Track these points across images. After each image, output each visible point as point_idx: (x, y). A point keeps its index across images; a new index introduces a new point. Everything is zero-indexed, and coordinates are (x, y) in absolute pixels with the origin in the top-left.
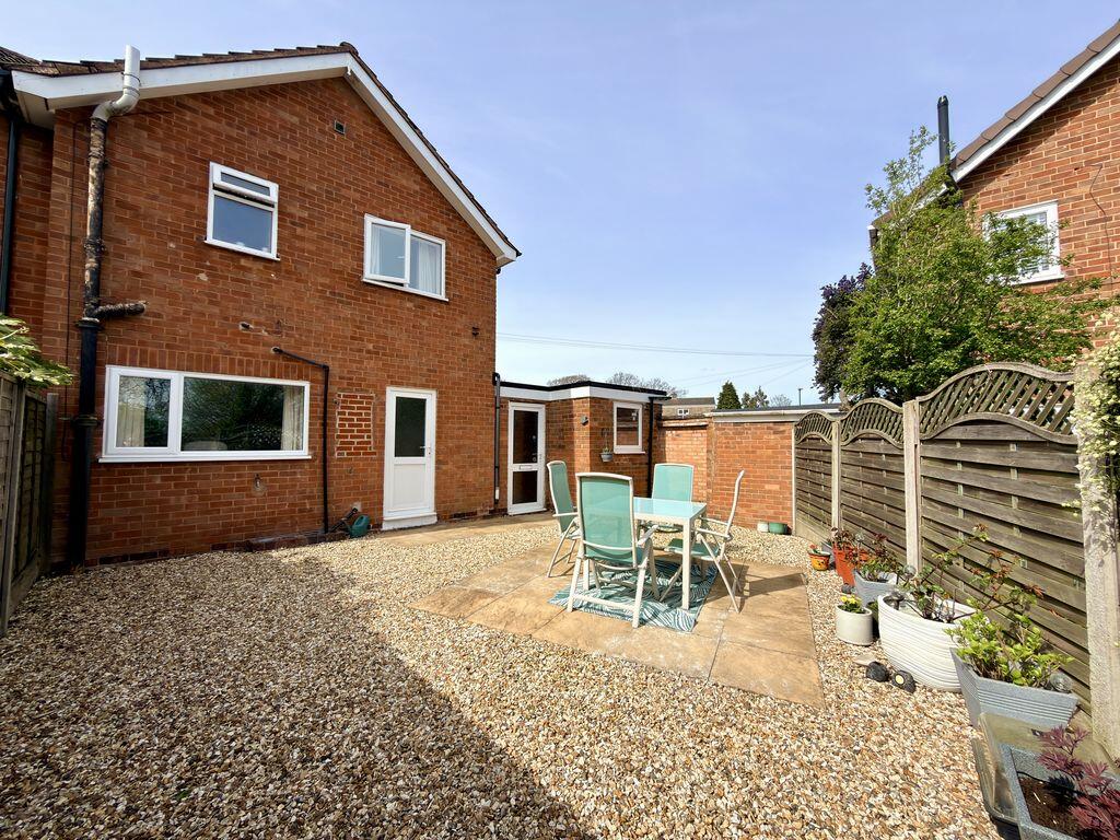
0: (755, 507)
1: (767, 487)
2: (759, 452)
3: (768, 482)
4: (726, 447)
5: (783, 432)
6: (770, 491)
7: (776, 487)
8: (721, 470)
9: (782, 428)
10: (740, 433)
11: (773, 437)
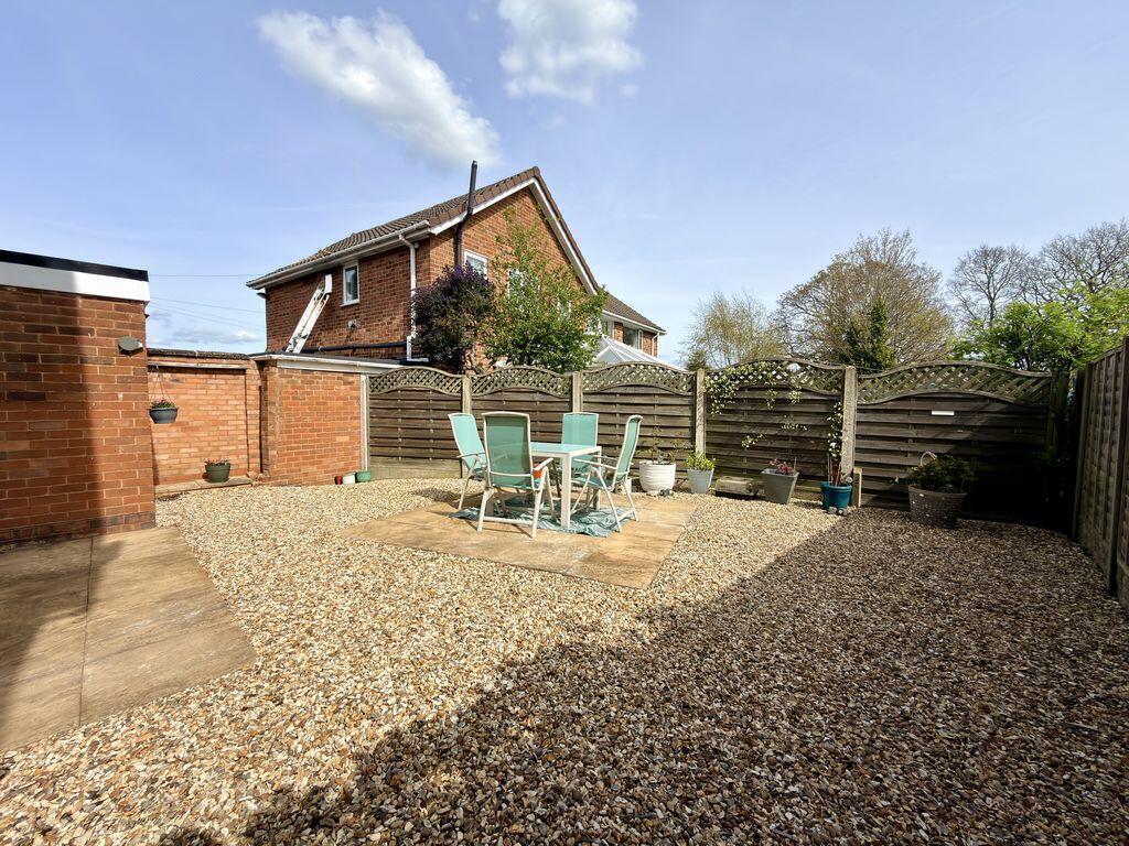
0: (326, 462)
1: (339, 439)
2: (330, 403)
3: (339, 434)
4: (294, 398)
5: (353, 382)
6: (341, 444)
7: (345, 439)
8: (287, 426)
9: (351, 379)
10: (309, 383)
11: (343, 387)
